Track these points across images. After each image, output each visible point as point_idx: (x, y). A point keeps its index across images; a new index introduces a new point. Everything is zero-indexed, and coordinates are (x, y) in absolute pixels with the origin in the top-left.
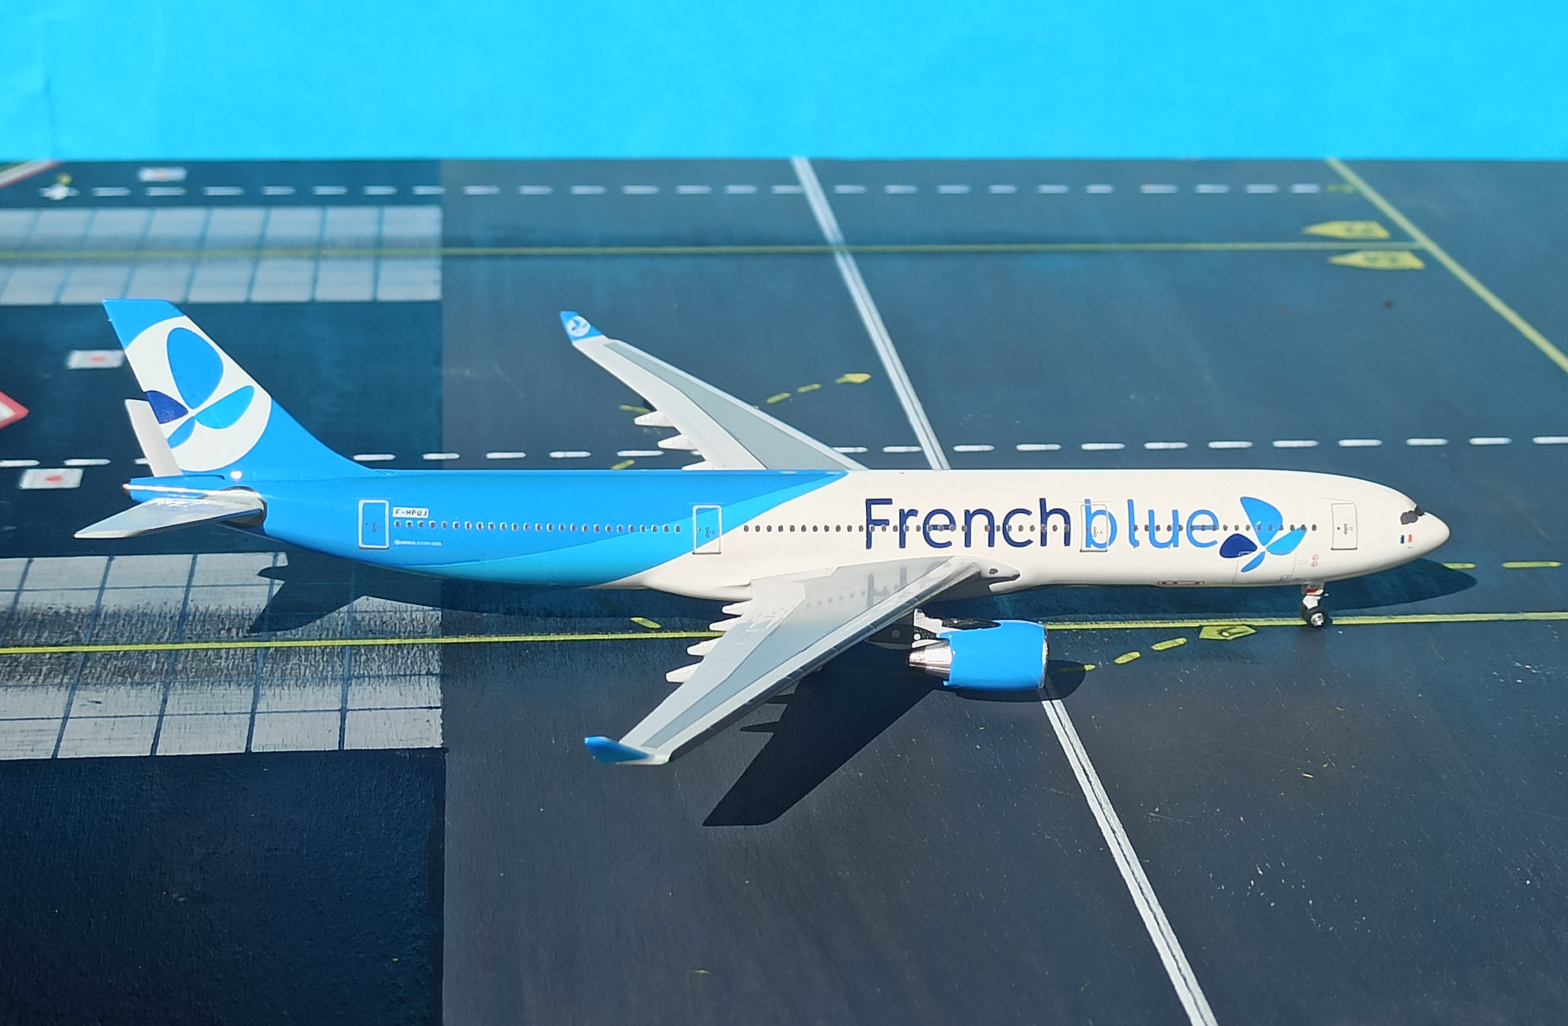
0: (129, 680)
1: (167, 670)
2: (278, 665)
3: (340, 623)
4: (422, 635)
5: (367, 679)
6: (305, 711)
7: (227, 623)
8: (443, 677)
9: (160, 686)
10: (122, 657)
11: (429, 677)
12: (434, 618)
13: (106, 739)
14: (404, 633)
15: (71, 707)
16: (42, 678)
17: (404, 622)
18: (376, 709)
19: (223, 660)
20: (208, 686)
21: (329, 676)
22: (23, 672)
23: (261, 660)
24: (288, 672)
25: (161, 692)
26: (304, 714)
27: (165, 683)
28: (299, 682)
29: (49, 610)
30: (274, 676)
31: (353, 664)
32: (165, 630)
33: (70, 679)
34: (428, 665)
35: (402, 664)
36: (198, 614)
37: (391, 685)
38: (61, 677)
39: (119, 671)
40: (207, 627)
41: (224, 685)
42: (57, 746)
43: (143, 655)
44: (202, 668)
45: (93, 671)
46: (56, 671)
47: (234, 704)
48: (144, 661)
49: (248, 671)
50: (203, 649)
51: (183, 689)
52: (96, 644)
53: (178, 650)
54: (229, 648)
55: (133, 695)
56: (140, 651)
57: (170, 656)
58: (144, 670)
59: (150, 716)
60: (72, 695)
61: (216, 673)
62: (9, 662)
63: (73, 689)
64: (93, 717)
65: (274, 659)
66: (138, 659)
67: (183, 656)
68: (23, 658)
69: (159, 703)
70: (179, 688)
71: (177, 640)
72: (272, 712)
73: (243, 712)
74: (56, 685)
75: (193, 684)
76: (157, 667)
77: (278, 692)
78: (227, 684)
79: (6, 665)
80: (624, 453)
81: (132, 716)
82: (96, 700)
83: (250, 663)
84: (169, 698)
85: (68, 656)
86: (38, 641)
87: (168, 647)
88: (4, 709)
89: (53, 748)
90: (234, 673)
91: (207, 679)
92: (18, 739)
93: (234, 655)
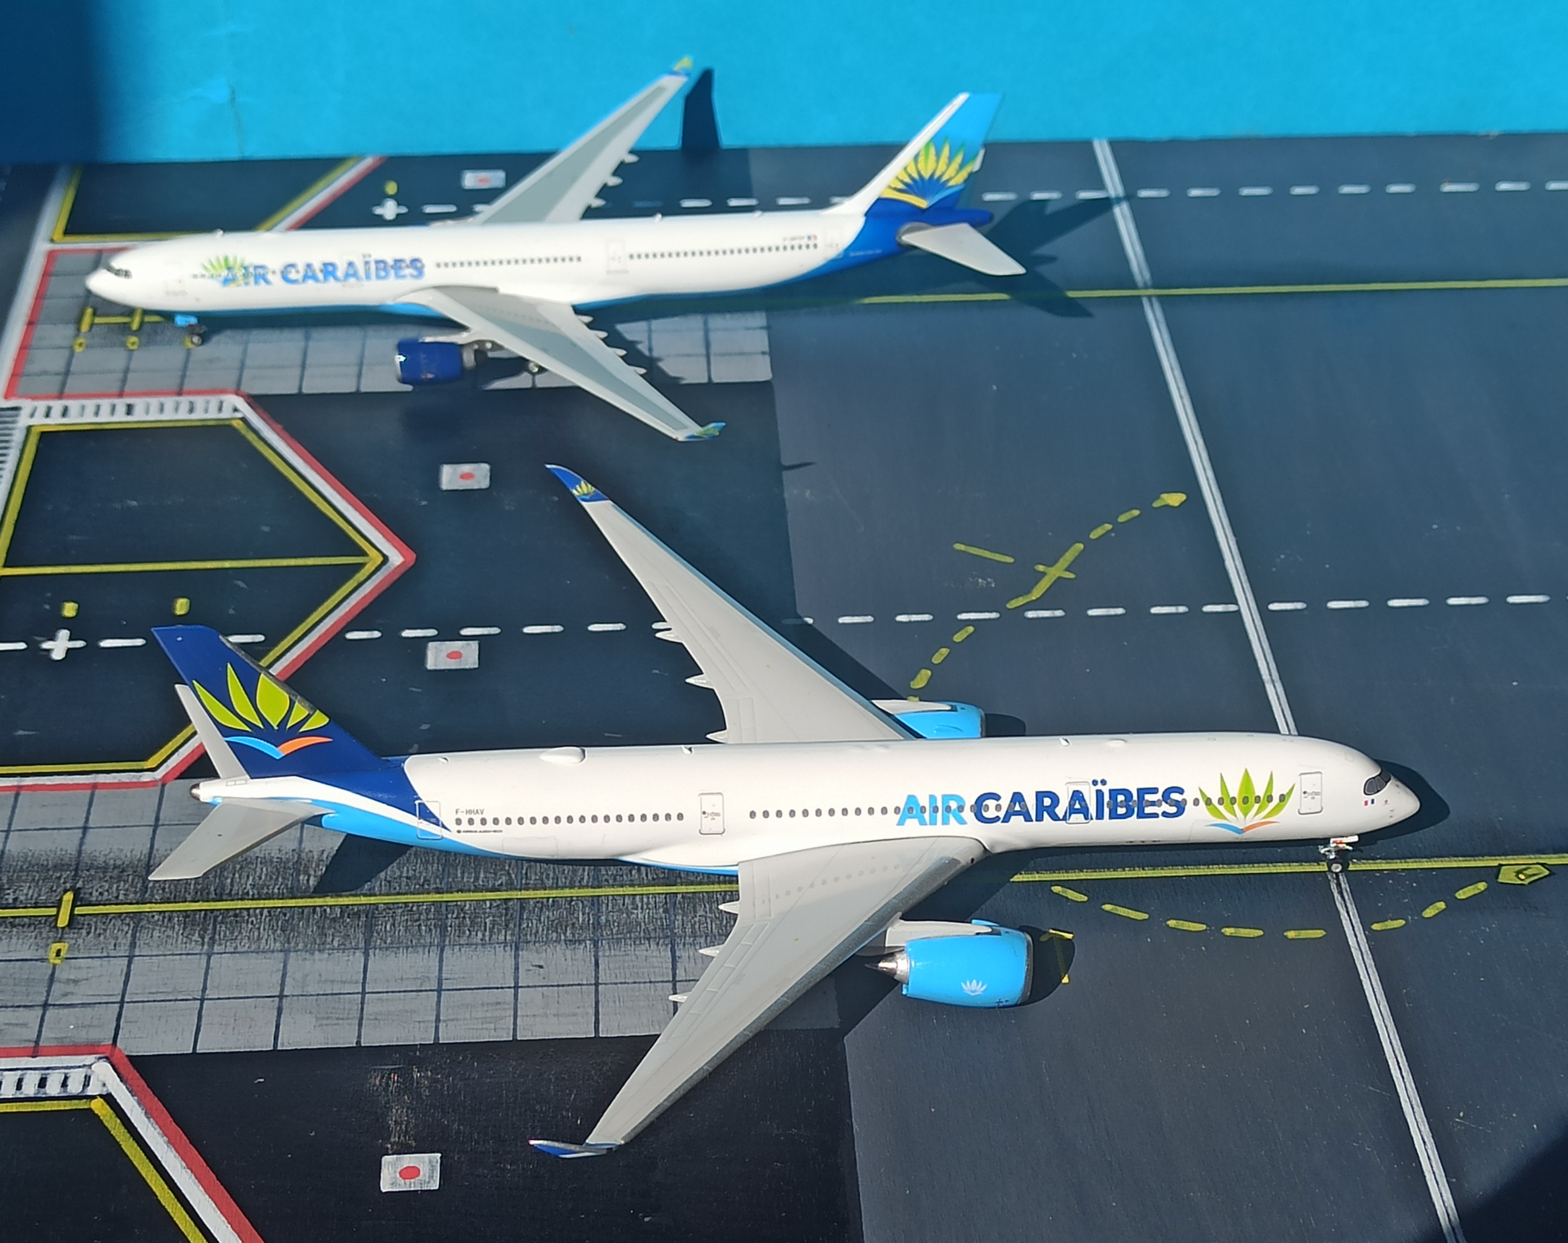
0: (563, 937)
1: (593, 924)
2: (687, 917)
9: (590, 944)
10: (552, 906)
13: (555, 1015)
15: (518, 973)
16: (487, 933)
19: (640, 911)
20: (631, 945)
22: (471, 926)
24: (697, 926)
25: (593, 953)
27: (594, 940)
28: (709, 938)
30: (685, 932)
33: (512, 935)
38: (503, 932)
39: (552, 924)
41: (645, 944)
42: (515, 1024)
43: (570, 904)
44: (623, 922)
45: (530, 925)
46: (499, 924)
47: (657, 970)
48: (571, 912)
49: (662, 925)
50: (619, 895)
51: (610, 950)
52: (527, 889)
53: (599, 896)
54: (642, 895)
55: (569, 957)
56: (566, 897)
57: (593, 904)
58: (573, 924)
59: (587, 985)
60: (516, 957)
61: (636, 928)
62: (456, 912)
63: (517, 949)
64: (539, 986)
65: (683, 909)
66: (566, 908)
67: (604, 906)
68: (467, 907)
69: (593, 968)
70: (607, 947)
71: (596, 883)
72: (690, 981)
73: (666, 979)
74: (502, 943)
75: (618, 943)
76: (584, 920)
77: (691, 954)
78: (647, 942)
79: (454, 916)
80: (963, 616)
81: (572, 985)
82: (537, 964)
83: (663, 915)
84: (600, 962)
85: (506, 904)
86: (476, 884)
87: (590, 892)
88: (462, 975)
89: (512, 1027)
90: (651, 927)
91: (628, 935)
92: (480, 1014)
93: (648, 903)
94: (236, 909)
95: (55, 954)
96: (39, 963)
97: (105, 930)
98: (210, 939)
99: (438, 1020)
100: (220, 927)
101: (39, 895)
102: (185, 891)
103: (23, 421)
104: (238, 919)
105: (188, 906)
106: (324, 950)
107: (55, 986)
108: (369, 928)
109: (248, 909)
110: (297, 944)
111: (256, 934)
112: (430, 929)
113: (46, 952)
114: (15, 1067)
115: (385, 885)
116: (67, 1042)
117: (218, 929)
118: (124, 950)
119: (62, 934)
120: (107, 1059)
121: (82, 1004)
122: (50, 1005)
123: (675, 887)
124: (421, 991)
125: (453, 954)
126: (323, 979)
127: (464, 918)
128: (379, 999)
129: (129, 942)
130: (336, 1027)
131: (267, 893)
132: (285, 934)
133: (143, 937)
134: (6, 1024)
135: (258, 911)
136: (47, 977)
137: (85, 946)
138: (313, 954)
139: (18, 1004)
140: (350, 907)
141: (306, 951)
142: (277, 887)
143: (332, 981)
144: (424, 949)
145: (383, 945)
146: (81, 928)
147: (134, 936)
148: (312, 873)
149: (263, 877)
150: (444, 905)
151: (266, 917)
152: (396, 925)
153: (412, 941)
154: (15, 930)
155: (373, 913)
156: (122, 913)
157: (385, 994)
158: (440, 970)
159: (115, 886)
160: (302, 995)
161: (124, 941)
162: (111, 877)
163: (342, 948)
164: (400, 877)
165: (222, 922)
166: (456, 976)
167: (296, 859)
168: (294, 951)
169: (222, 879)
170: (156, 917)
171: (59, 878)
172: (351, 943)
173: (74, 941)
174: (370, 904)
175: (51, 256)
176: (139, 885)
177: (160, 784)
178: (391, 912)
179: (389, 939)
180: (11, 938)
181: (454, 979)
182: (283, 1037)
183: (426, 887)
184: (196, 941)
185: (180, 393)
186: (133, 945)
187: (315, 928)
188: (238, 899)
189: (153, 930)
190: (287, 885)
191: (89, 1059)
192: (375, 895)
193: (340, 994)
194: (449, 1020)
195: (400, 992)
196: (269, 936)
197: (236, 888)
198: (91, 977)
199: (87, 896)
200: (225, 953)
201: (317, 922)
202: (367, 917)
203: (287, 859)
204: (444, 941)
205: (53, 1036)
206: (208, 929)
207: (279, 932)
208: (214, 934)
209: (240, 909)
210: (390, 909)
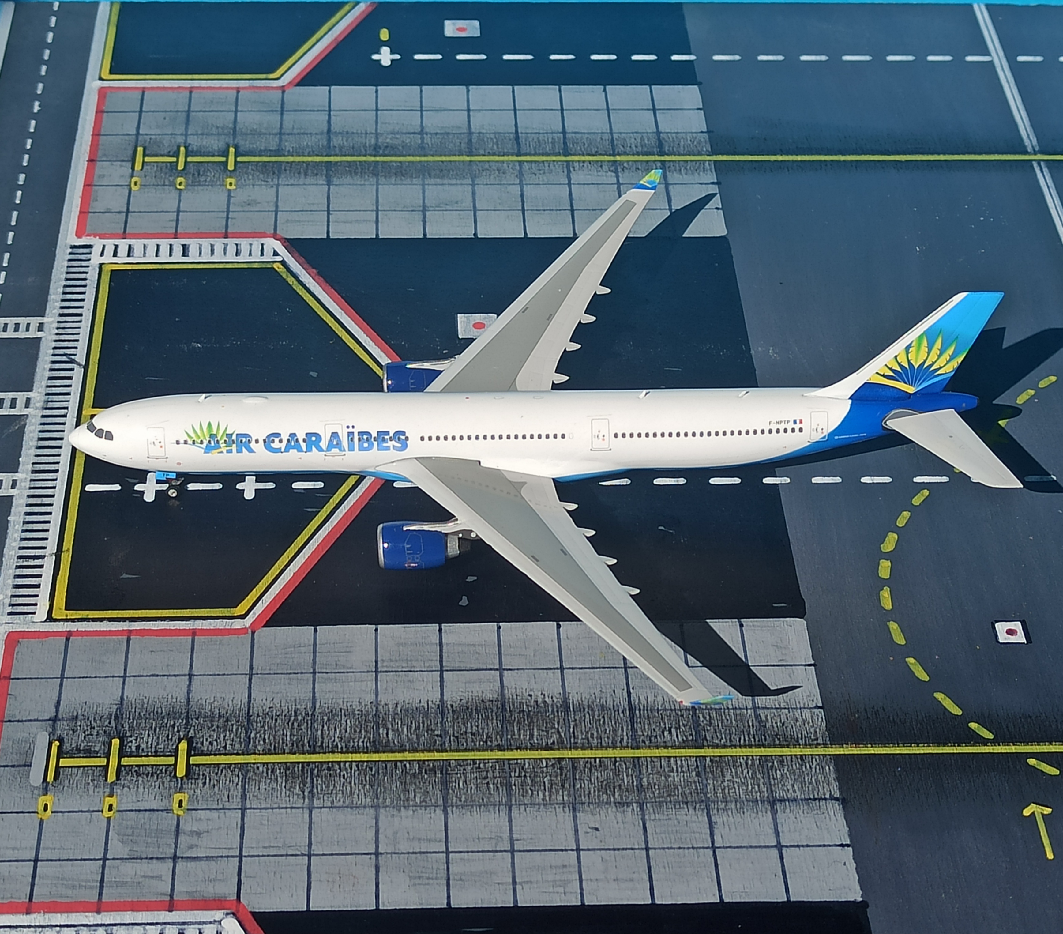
0: (612, 799)
1: (637, 786)
2: (717, 781)
3: (751, 724)
4: (815, 742)
5: (787, 803)
6: (751, 847)
7: (666, 721)
8: (843, 801)
9: (637, 808)
10: (599, 767)
11: (833, 802)
12: (820, 720)
13: (614, 881)
14: (802, 739)
15: (578, 835)
16: (547, 793)
17: (798, 724)
18: (803, 846)
19: (676, 774)
20: (672, 809)
21: (758, 798)
22: (532, 786)
23: (703, 777)
24: (727, 791)
25: (640, 817)
26: (750, 849)
27: (640, 804)
28: (738, 804)
29: (529, 698)
30: (717, 797)
31: (772, 783)
32: (623, 730)
33: (569, 795)
34: (828, 785)
35: (810, 783)
36: (642, 708)
37: (808, 813)
38: (561, 793)
39: (601, 786)
40: (653, 727)
41: (684, 808)
42: (581, 888)
43: (615, 765)
44: (662, 785)
45: (583, 785)
46: (556, 784)
47: (697, 835)
48: (617, 773)
49: (697, 789)
50: (657, 757)
51: (654, 813)
52: (576, 748)
53: (639, 758)
54: (676, 757)
55: (620, 820)
56: (611, 758)
57: (634, 766)
58: (620, 786)
59: (639, 849)
60: (575, 817)
61: (674, 792)
62: (517, 770)
63: (574, 809)
64: (598, 849)
65: (712, 773)
66: (612, 769)
67: (644, 767)
68: (527, 765)
69: (642, 832)
70: (651, 811)
71: (635, 744)
72: (727, 847)
73: (706, 846)
74: (560, 804)
75: (660, 807)
76: (628, 782)
77: (725, 819)
78: (685, 806)
79: (517, 775)
80: (918, 479)
81: (626, 849)
82: (594, 826)
83: (696, 779)
84: (647, 825)
85: (560, 763)
86: (532, 742)
87: (630, 753)
88: (530, 836)
89: (579, 891)
90: (687, 792)
91: (669, 799)
92: (550, 878)
93: (682, 766)
94: (329, 762)
95: (177, 805)
96: (165, 814)
97: (218, 781)
98: (309, 792)
99: (514, 882)
100: (317, 781)
101: (158, 744)
102: (283, 743)
103: (96, 260)
104: (332, 772)
105: (287, 759)
106: (409, 806)
107: (182, 838)
108: (445, 785)
109: (339, 763)
110: (385, 800)
111: (348, 788)
112: (497, 787)
113: (169, 802)
114: (155, 922)
115: (454, 741)
116: (198, 897)
117: (315, 782)
118: (236, 802)
119: (181, 784)
120: (233, 914)
121: (206, 857)
122: (179, 858)
123: (703, 750)
124: (497, 851)
125: (520, 814)
126: (411, 837)
127: (525, 776)
128: (461, 859)
129: (240, 794)
130: (427, 886)
131: (353, 746)
132: (373, 789)
133: (252, 788)
134: (144, 876)
135: (347, 764)
136: (173, 828)
137: (203, 797)
138: (399, 810)
139: (151, 856)
140: (426, 763)
141: (393, 807)
142: (361, 740)
143: (419, 839)
144: (494, 808)
145: (459, 803)
146: (197, 779)
147: (244, 789)
148: (390, 727)
149: (348, 729)
150: (506, 762)
151: (355, 771)
152: (468, 783)
153: (483, 800)
154: (140, 779)
155: (447, 770)
156: (231, 764)
157: (466, 854)
158: (511, 830)
159: (222, 736)
160: (395, 853)
161: (236, 793)
162: (218, 727)
163: (424, 805)
164: (466, 732)
165: (318, 776)
166: (525, 837)
167: (374, 712)
168: (383, 807)
169: (313, 730)
170: (261, 769)
171: (173, 726)
172: (431, 800)
173: (192, 791)
174: (443, 760)
175: (102, 93)
176: (243, 735)
177: (250, 631)
178: (462, 769)
179: (463, 796)
180: (138, 787)
181: (524, 839)
182: (383, 896)
183: (489, 743)
184: (298, 795)
185: (226, 237)
186: (244, 797)
187: (398, 783)
188: (329, 752)
189: (260, 782)
190: (369, 739)
191: (218, 915)
192: (447, 751)
193: (427, 852)
194: (524, 882)
195: (478, 852)
196: (359, 790)
197: (326, 740)
198: (212, 829)
199: (199, 745)
200: (324, 807)
201: (400, 778)
202: (442, 773)
203: (367, 711)
204: (511, 801)
205: (185, 890)
206: (307, 783)
207: (368, 786)
208: (313, 787)
209: (332, 762)
210: (461, 766)
